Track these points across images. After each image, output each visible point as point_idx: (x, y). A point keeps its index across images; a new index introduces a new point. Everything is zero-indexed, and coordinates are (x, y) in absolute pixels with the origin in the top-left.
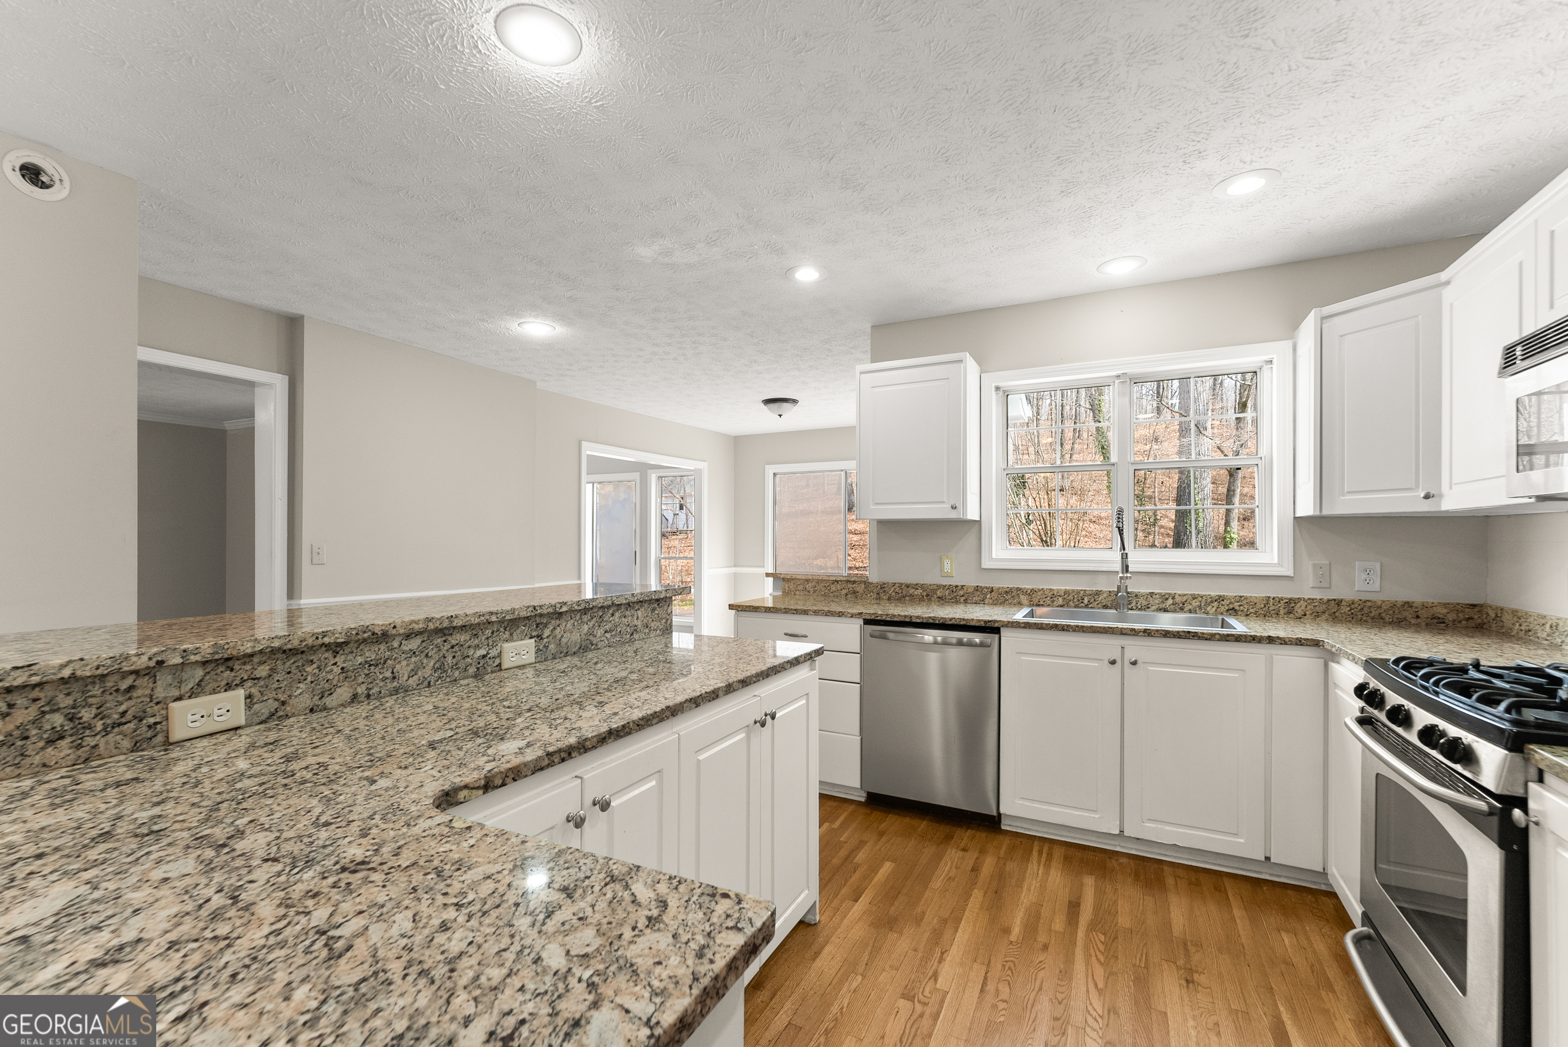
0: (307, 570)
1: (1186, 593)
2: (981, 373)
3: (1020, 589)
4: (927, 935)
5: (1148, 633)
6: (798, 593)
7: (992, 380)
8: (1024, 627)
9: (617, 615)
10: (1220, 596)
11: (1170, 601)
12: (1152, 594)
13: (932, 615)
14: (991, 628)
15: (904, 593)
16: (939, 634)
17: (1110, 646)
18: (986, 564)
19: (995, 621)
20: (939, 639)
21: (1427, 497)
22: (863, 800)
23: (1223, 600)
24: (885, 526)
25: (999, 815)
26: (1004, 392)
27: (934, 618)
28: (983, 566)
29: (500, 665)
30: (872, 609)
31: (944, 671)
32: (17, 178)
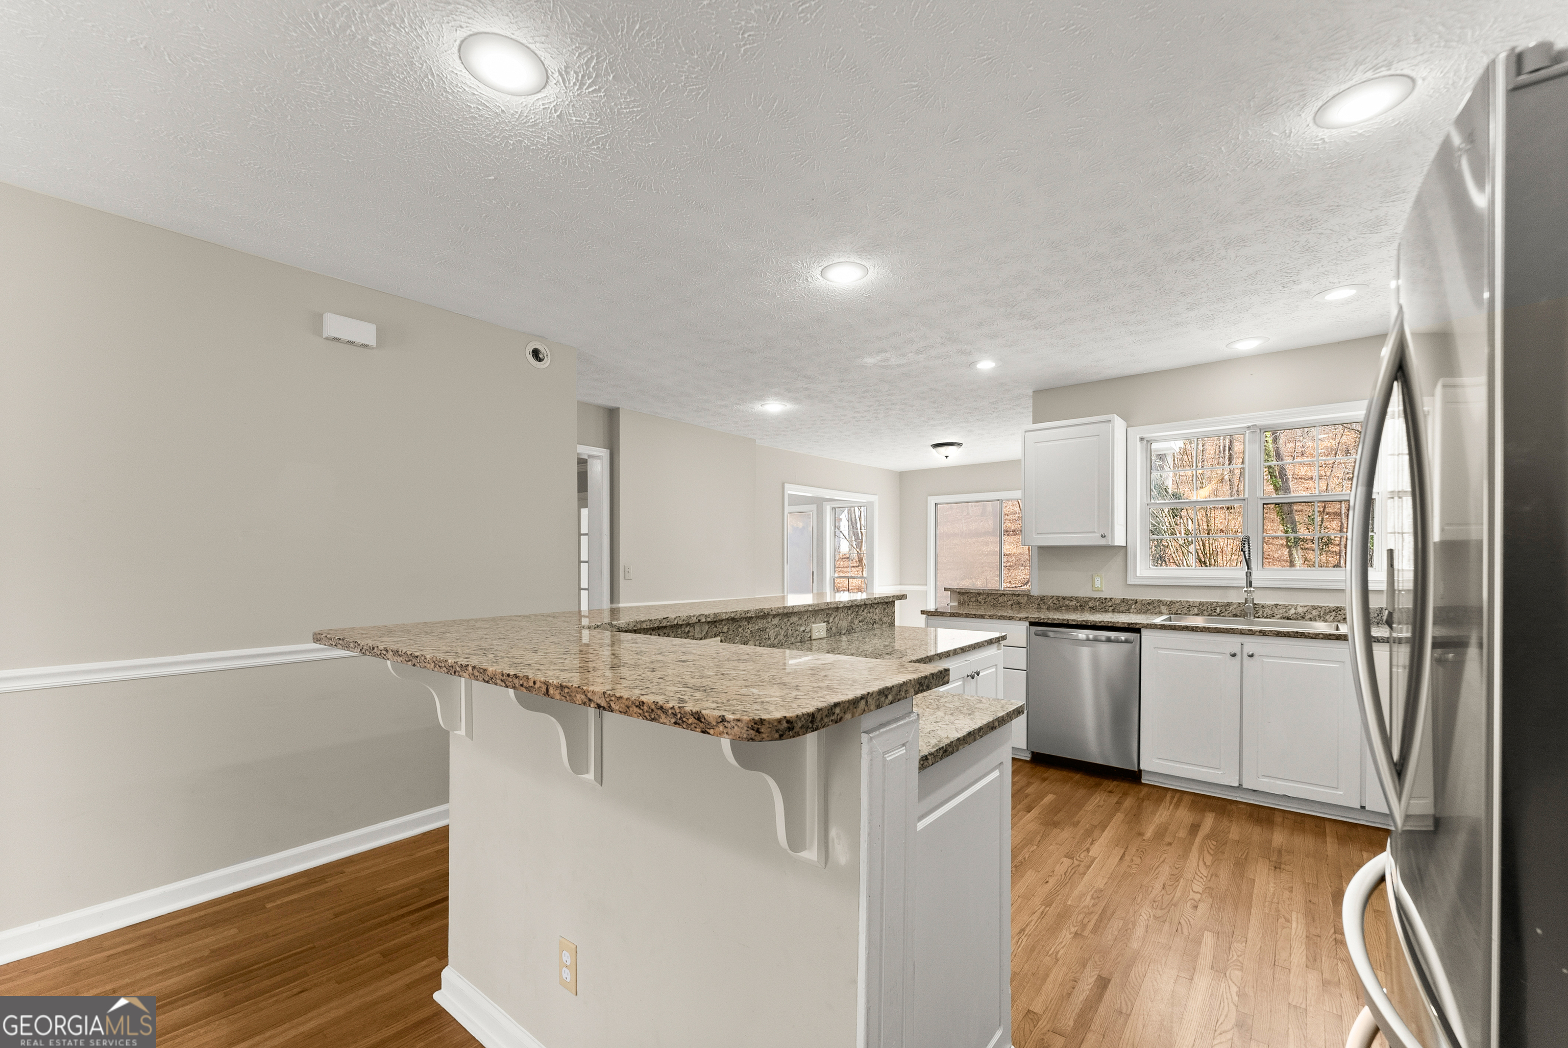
0: (623, 584)
1: (1307, 604)
2: (1127, 427)
3: (1161, 601)
4: (1082, 831)
5: (1263, 633)
6: (971, 603)
7: (1136, 433)
8: (1160, 628)
9: (865, 611)
10: (1338, 607)
11: (1293, 612)
12: (1276, 605)
13: (1085, 619)
14: (1135, 629)
15: (1061, 604)
16: (1091, 634)
17: (1232, 643)
18: (1131, 581)
19: (1136, 624)
20: (1091, 637)
22: (1028, 759)
23: (1340, 611)
24: (1045, 551)
25: (1140, 771)
26: (1148, 441)
27: (1087, 621)
28: (1129, 583)
29: (811, 637)
30: (1035, 615)
31: (1095, 662)
32: (530, 358)
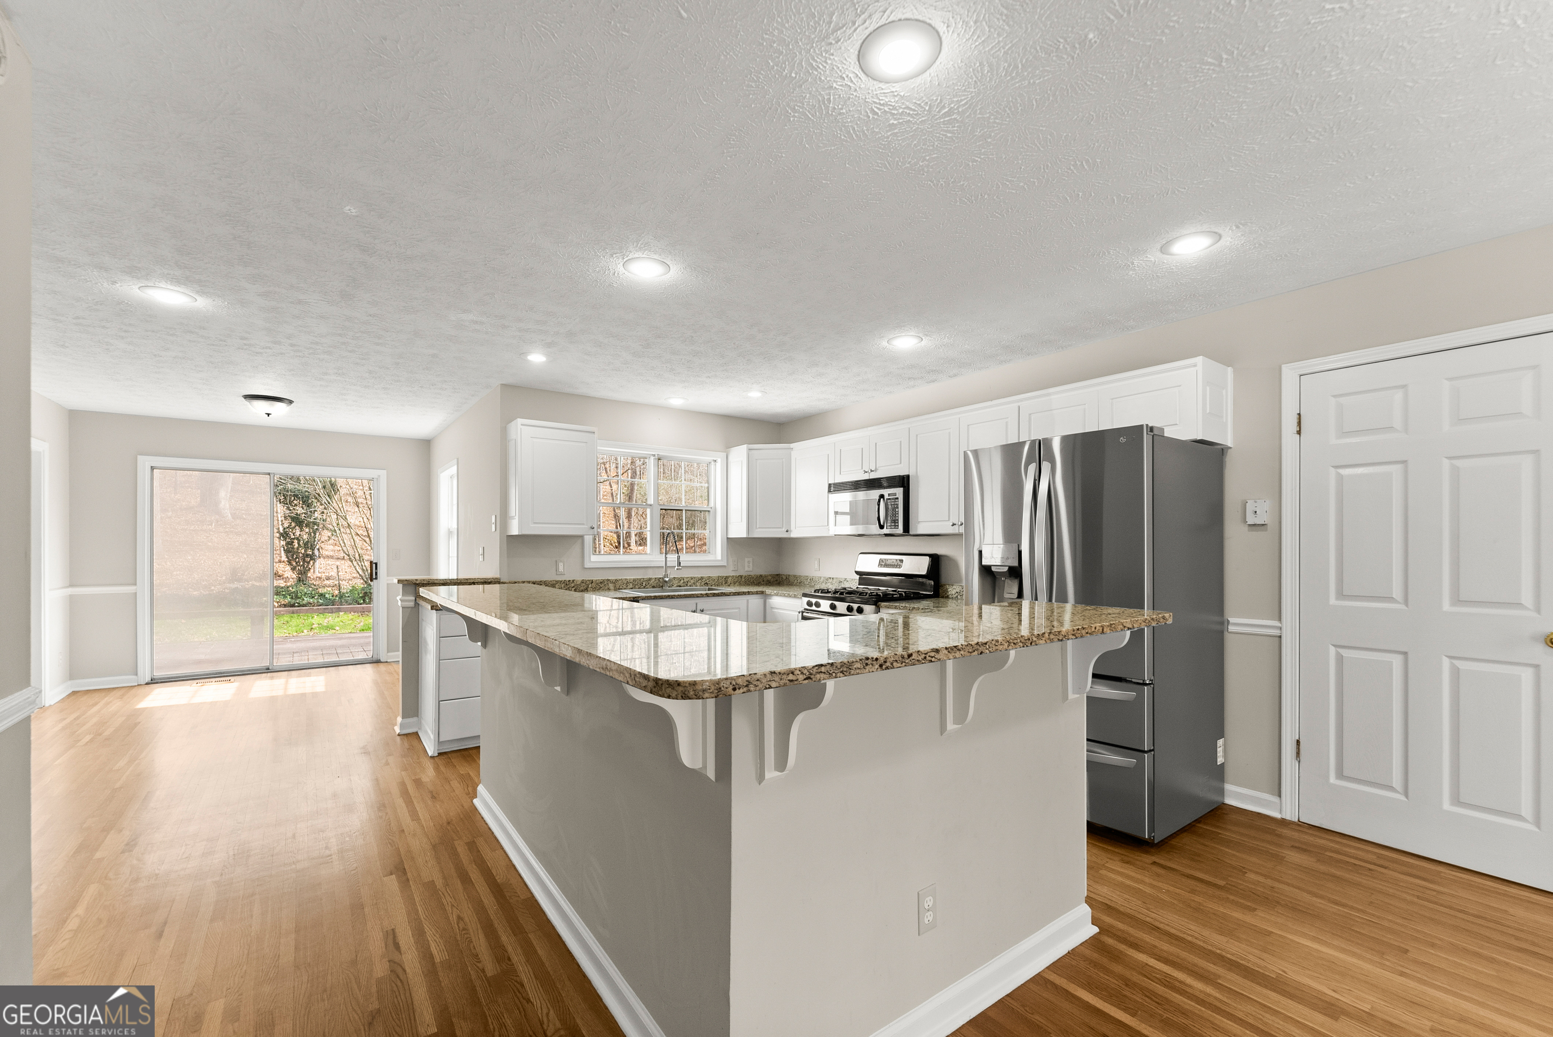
3: (608, 580)
8: (654, 599)
11: (682, 581)
18: (587, 565)
21: (787, 531)
28: (586, 567)
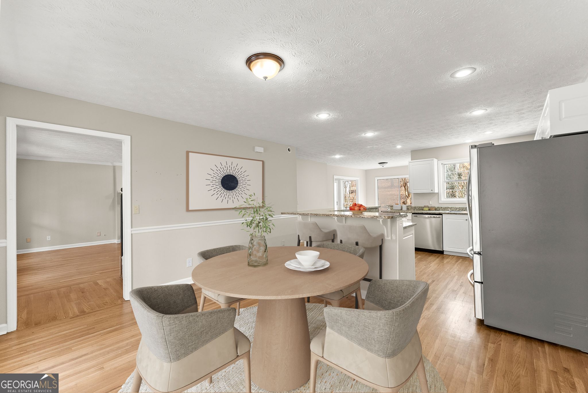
2: (438, 161)
3: (449, 207)
8: (448, 214)
15: (420, 209)
16: (429, 216)
17: (466, 217)
18: (440, 202)
19: (441, 213)
24: (415, 194)
25: (443, 251)
26: (444, 165)
27: (428, 213)
30: (413, 212)
31: (431, 223)
32: (288, 150)
